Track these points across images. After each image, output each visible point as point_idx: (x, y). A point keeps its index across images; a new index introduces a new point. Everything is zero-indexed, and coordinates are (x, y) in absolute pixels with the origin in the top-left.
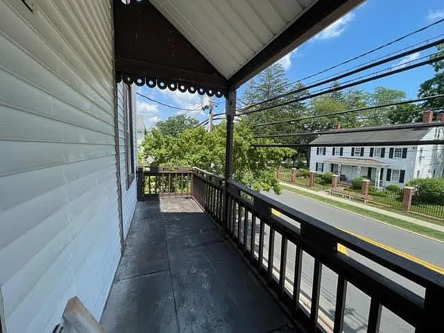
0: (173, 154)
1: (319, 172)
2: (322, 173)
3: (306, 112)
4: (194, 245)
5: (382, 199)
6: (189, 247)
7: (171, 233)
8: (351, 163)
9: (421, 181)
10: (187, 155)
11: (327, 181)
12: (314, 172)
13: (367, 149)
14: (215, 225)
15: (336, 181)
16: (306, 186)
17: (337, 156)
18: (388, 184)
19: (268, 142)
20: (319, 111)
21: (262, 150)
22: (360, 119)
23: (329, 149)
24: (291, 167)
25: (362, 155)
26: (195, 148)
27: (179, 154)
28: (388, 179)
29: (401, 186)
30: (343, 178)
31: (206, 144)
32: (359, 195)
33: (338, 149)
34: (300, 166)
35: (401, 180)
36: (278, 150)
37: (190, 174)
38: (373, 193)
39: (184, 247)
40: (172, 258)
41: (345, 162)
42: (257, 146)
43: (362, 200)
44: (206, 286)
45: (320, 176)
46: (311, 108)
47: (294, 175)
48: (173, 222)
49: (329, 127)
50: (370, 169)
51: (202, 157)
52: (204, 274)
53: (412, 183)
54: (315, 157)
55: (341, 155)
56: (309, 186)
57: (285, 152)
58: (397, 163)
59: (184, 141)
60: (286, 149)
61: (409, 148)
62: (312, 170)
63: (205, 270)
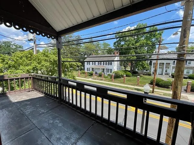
0: (10, 67)
1: (88, 72)
2: (90, 72)
3: (82, 48)
4: (46, 111)
5: (107, 78)
6: (43, 113)
7: (28, 111)
8: (98, 67)
9: (115, 72)
10: (21, 67)
11: (91, 75)
12: (87, 71)
13: (102, 63)
14: (54, 100)
15: (94, 74)
16: (84, 77)
17: (94, 65)
18: (108, 73)
19: (69, 60)
20: (87, 48)
21: (67, 63)
22: (99, 52)
23: (91, 63)
24: (77, 70)
25: (101, 65)
26: (26, 63)
27: (14, 66)
28: (108, 72)
29: (111, 74)
30: (96, 73)
31: (34, 60)
32: (101, 78)
33: (94, 63)
34: (81, 70)
35: (111, 72)
36: (74, 63)
37: (30, 78)
38: (105, 77)
39: (40, 114)
40: (34, 122)
41: (96, 67)
42: (65, 62)
43: (102, 80)
44: (60, 125)
45: (89, 73)
46: (83, 47)
47: (80, 73)
48: (26, 105)
49: (90, 54)
50: (103, 69)
51: (34, 68)
52: (57, 121)
53: (113, 73)
54: (87, 66)
55: (95, 65)
56: (85, 77)
57: (77, 64)
58: (109, 67)
59: (18, 58)
60: (77, 63)
61: (112, 62)
62: (86, 71)
63: (57, 119)
